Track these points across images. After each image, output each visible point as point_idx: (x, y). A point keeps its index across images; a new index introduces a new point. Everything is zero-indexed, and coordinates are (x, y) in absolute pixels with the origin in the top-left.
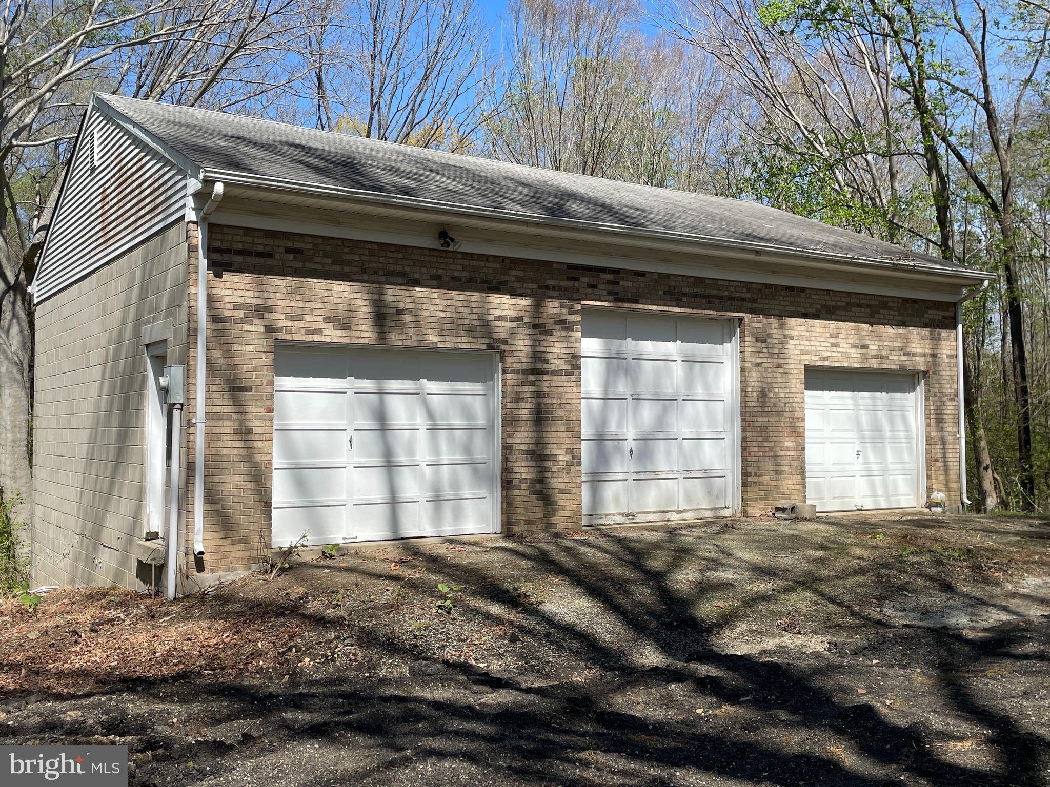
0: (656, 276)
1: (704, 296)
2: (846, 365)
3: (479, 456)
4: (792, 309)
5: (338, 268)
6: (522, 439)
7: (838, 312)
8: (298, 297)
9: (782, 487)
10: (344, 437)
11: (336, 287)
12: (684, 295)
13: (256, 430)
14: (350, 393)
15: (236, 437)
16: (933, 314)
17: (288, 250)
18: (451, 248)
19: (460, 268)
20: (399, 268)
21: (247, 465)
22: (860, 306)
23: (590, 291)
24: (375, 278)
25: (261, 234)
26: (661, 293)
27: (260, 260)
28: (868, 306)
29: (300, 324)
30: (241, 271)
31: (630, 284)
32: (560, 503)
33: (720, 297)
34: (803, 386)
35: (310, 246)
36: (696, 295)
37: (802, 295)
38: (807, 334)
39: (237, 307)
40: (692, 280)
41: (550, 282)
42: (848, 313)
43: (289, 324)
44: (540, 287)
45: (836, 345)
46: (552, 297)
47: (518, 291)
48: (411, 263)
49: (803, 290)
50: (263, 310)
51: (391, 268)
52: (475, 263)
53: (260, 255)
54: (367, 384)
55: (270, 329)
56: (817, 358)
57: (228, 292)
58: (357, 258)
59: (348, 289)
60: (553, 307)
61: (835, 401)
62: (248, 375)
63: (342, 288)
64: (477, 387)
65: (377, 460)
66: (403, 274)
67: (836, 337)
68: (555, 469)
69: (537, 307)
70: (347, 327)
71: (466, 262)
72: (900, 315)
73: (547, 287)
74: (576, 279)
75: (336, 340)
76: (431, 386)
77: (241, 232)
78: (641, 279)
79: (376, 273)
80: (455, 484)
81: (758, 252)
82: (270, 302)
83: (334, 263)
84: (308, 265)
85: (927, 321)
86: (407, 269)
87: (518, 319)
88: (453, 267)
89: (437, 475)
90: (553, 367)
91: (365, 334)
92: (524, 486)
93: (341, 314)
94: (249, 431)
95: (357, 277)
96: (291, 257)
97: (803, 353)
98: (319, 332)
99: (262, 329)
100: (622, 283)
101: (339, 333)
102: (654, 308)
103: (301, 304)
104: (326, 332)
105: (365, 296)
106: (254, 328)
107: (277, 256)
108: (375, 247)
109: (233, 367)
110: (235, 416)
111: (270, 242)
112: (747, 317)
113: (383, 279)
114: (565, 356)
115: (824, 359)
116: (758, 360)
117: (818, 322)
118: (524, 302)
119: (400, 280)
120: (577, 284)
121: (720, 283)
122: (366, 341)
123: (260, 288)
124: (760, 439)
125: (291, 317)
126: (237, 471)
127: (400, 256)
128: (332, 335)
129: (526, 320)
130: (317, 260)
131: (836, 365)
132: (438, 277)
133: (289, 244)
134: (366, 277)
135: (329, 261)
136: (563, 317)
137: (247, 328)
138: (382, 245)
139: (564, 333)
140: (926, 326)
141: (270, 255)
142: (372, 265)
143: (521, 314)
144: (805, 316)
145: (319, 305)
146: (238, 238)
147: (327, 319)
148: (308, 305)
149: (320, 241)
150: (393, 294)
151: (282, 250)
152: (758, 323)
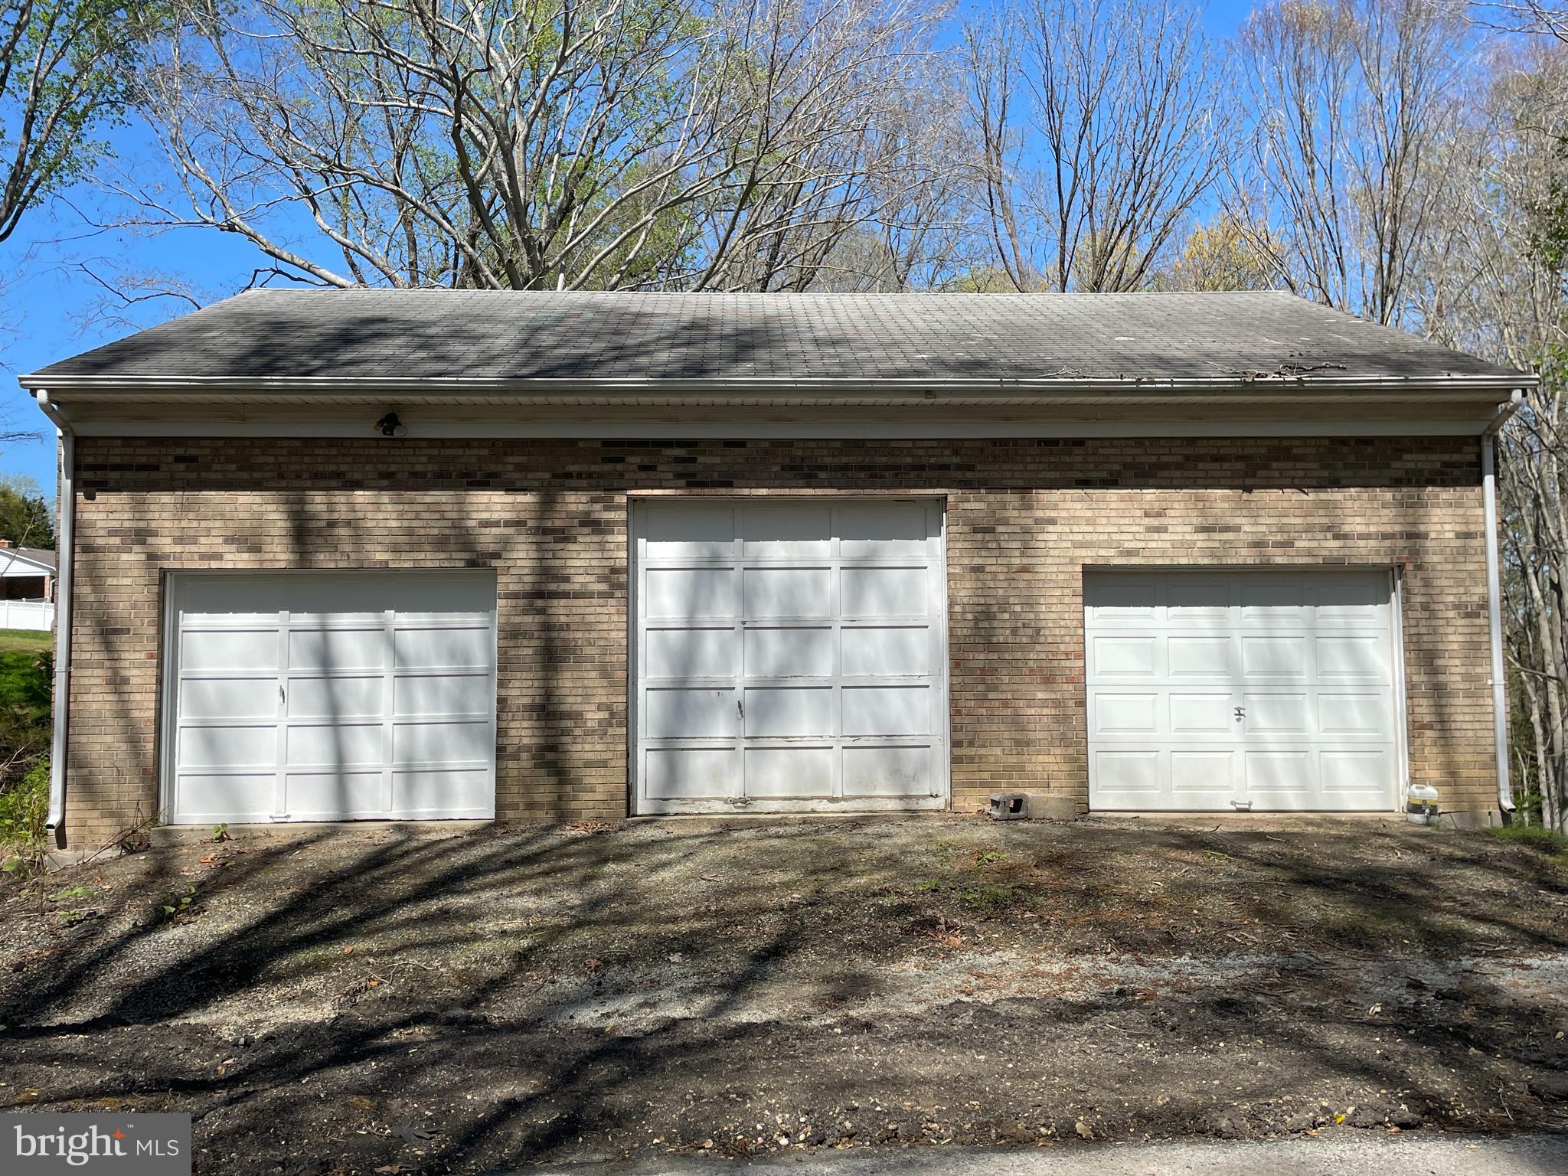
0: (766, 445)
1: (861, 468)
2: (1184, 561)
3: (476, 713)
4: (1051, 475)
5: (244, 475)
6: (523, 690)
7: (1161, 473)
8: (191, 515)
9: (1029, 767)
11: (241, 499)
12: (822, 468)
13: (133, 681)
14: (283, 633)
15: (108, 688)
16: (1412, 461)
17: (179, 459)
18: (397, 434)
19: (424, 459)
20: (332, 468)
21: (122, 722)
22: (1216, 459)
23: (643, 475)
24: (297, 483)
25: (144, 443)
26: (776, 468)
27: (143, 475)
28: (1239, 458)
29: (194, 548)
30: (118, 489)
31: (717, 460)
32: (587, 780)
33: (896, 468)
34: (1080, 600)
35: (207, 451)
36: (844, 468)
37: (1077, 450)
38: (1089, 513)
39: (112, 532)
40: (838, 444)
41: (574, 468)
42: (1190, 474)
43: (178, 549)
44: (555, 476)
45: (1161, 529)
46: (576, 489)
47: (519, 484)
48: (349, 460)
49: (1079, 442)
50: (141, 536)
51: (320, 468)
52: (449, 452)
53: (143, 468)
55: (152, 557)
56: (1112, 552)
57: (103, 516)
58: (271, 460)
59: (258, 500)
60: (575, 502)
62: (125, 614)
63: (250, 499)
64: (475, 619)
66: (338, 475)
67: (1159, 515)
68: (578, 732)
69: (548, 504)
70: (256, 548)
71: (435, 452)
72: (1323, 468)
73: (568, 476)
74: (621, 460)
75: (240, 566)
76: (403, 619)
77: (119, 443)
78: (737, 450)
79: (298, 477)
80: (436, 751)
82: (154, 524)
83: (241, 469)
84: (203, 475)
85: (1400, 474)
86: (343, 468)
87: (518, 523)
88: (413, 459)
89: (410, 739)
90: (577, 587)
91: (279, 555)
92: (524, 755)
93: (247, 532)
94: (126, 681)
95: (271, 484)
96: (182, 466)
97: (1078, 545)
98: (218, 557)
99: (143, 557)
100: (701, 459)
101: (245, 556)
102: (763, 492)
103: (195, 524)
104: (228, 557)
105: (282, 508)
106: (133, 557)
107: (164, 467)
108: (298, 444)
109: (104, 605)
110: (107, 664)
111: (155, 451)
112: (953, 495)
113: (309, 483)
114: (598, 571)
115: (1130, 553)
116: (977, 561)
117: (1112, 494)
118: (528, 498)
119: (334, 483)
120: (619, 467)
121: (893, 445)
122: (283, 565)
123: (139, 509)
124: (981, 688)
125: (179, 541)
126: (109, 730)
127: (334, 451)
128: (237, 560)
129: (530, 523)
130: (216, 467)
131: (1159, 562)
132: (390, 475)
133: (180, 451)
134: (284, 483)
135: (233, 467)
136: (596, 516)
137: (125, 557)
138: (307, 441)
139: (596, 539)
140: (1396, 483)
141: (156, 468)
142: (292, 467)
143: (523, 516)
144: (1084, 484)
145: (218, 524)
146: (117, 451)
147: (229, 540)
148: (203, 524)
149: (221, 443)
150: (318, 501)
151: (170, 459)
152: (976, 504)
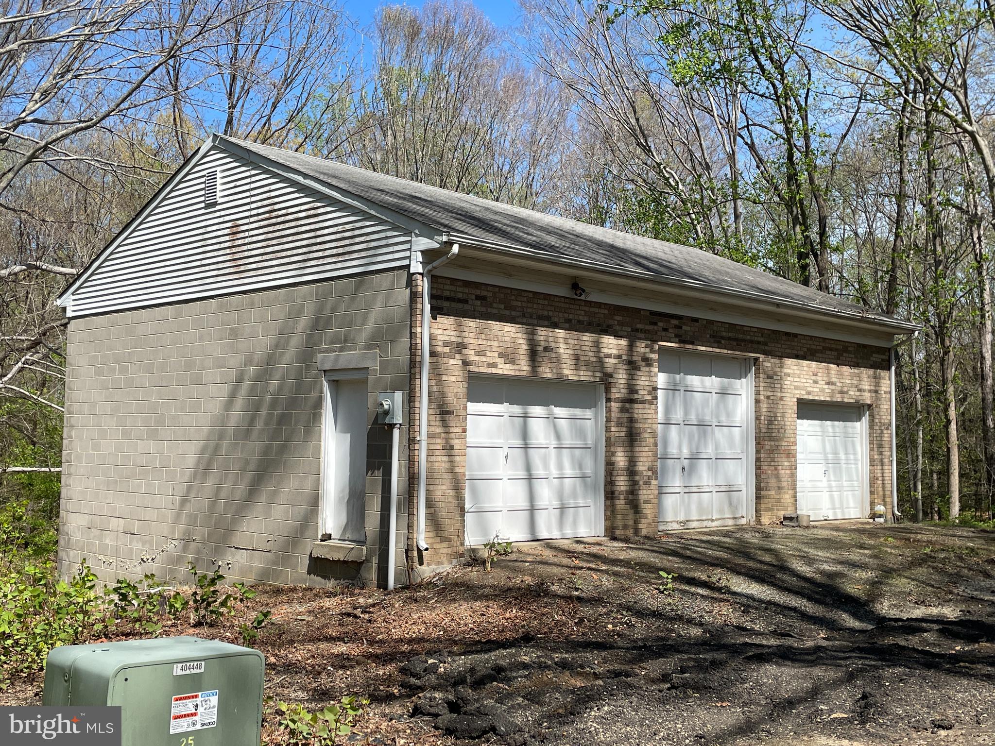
0: (705, 322)
1: (736, 340)
2: (822, 398)
4: (788, 351)
5: (507, 312)
6: (621, 459)
7: (817, 355)
8: (483, 336)
9: (782, 500)
10: (501, 453)
11: (506, 329)
12: (723, 338)
13: (456, 447)
14: (506, 416)
15: (443, 452)
16: (876, 357)
17: (478, 298)
18: (583, 297)
19: (583, 313)
20: (546, 313)
21: (450, 476)
22: (831, 349)
23: (664, 333)
24: (530, 321)
25: (460, 283)
26: (708, 336)
27: (460, 305)
28: (836, 350)
29: (484, 359)
30: (448, 314)
31: (688, 328)
32: (645, 511)
33: (745, 341)
34: (796, 415)
35: (490, 294)
36: (729, 339)
37: (796, 340)
38: (798, 372)
39: (446, 344)
40: (727, 326)
41: (639, 326)
42: (824, 356)
43: (477, 358)
44: (632, 330)
45: (816, 382)
46: (640, 339)
47: (620, 333)
48: (553, 309)
49: (796, 335)
50: (460, 347)
51: (541, 313)
52: (592, 309)
53: (460, 301)
54: (517, 409)
55: (465, 363)
56: (803, 392)
57: (440, 332)
58: (519, 304)
59: (513, 329)
60: (641, 347)
61: (810, 429)
62: (451, 401)
63: (510, 329)
65: (522, 474)
66: (548, 318)
67: (816, 375)
68: (641, 483)
69: (631, 346)
70: (512, 362)
71: (587, 309)
72: (856, 357)
73: (637, 330)
74: (656, 324)
75: (506, 372)
76: (559, 411)
77: (448, 282)
78: (696, 324)
79: (531, 317)
81: (778, 305)
82: (465, 341)
83: (506, 308)
84: (489, 310)
85: (872, 363)
86: (550, 314)
87: (619, 357)
88: (579, 312)
89: (562, 485)
90: (640, 397)
91: (523, 367)
92: (622, 497)
93: (509, 351)
94: (452, 448)
95: (519, 320)
96: (479, 303)
97: (796, 388)
98: (495, 365)
99: (460, 363)
100: (684, 328)
101: (508, 366)
102: (703, 348)
103: (484, 343)
104: (500, 366)
105: (525, 336)
106: (455, 362)
107: (470, 302)
108: (531, 295)
109: (443, 394)
110: (443, 435)
111: (466, 290)
112: (762, 357)
113: (535, 322)
114: (648, 388)
115: (809, 393)
116: (769, 393)
117: (805, 363)
118: (623, 342)
119: (546, 323)
120: (656, 327)
121: (745, 329)
122: (524, 373)
123: (459, 328)
124: (769, 460)
125: (479, 353)
126: (444, 481)
127: (546, 302)
128: (504, 369)
129: (624, 357)
130: (495, 305)
131: (816, 398)
132: (569, 321)
133: (478, 292)
134: (525, 320)
135: (502, 306)
136: (647, 355)
137: (452, 361)
138: (535, 293)
139: (647, 369)
140: (871, 367)
141: (465, 301)
142: (529, 310)
143: (621, 352)
144: (797, 357)
145: (496, 343)
146: (447, 287)
147: (501, 355)
148: (489, 343)
149: (497, 290)
150: (542, 333)
151: (474, 297)
152: (768, 363)
